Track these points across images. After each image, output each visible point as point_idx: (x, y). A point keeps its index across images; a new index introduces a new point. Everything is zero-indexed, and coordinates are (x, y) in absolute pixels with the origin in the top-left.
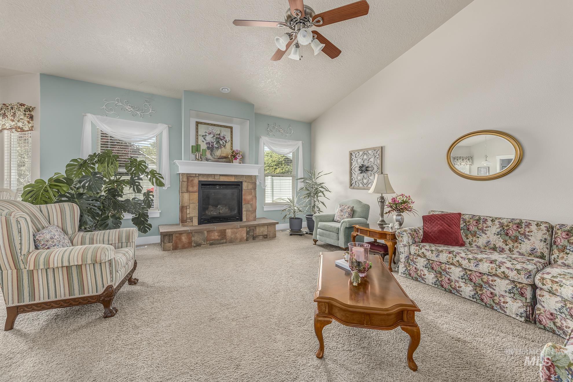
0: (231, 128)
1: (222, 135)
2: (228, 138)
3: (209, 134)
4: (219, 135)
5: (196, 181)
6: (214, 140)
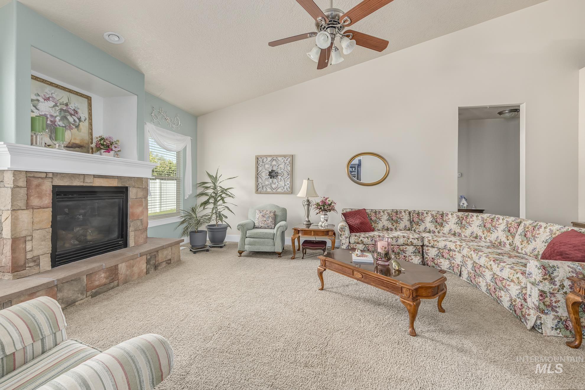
0: (89, 99)
1: (72, 106)
2: (83, 114)
3: (45, 100)
4: (67, 105)
5: (47, 187)
6: (55, 113)
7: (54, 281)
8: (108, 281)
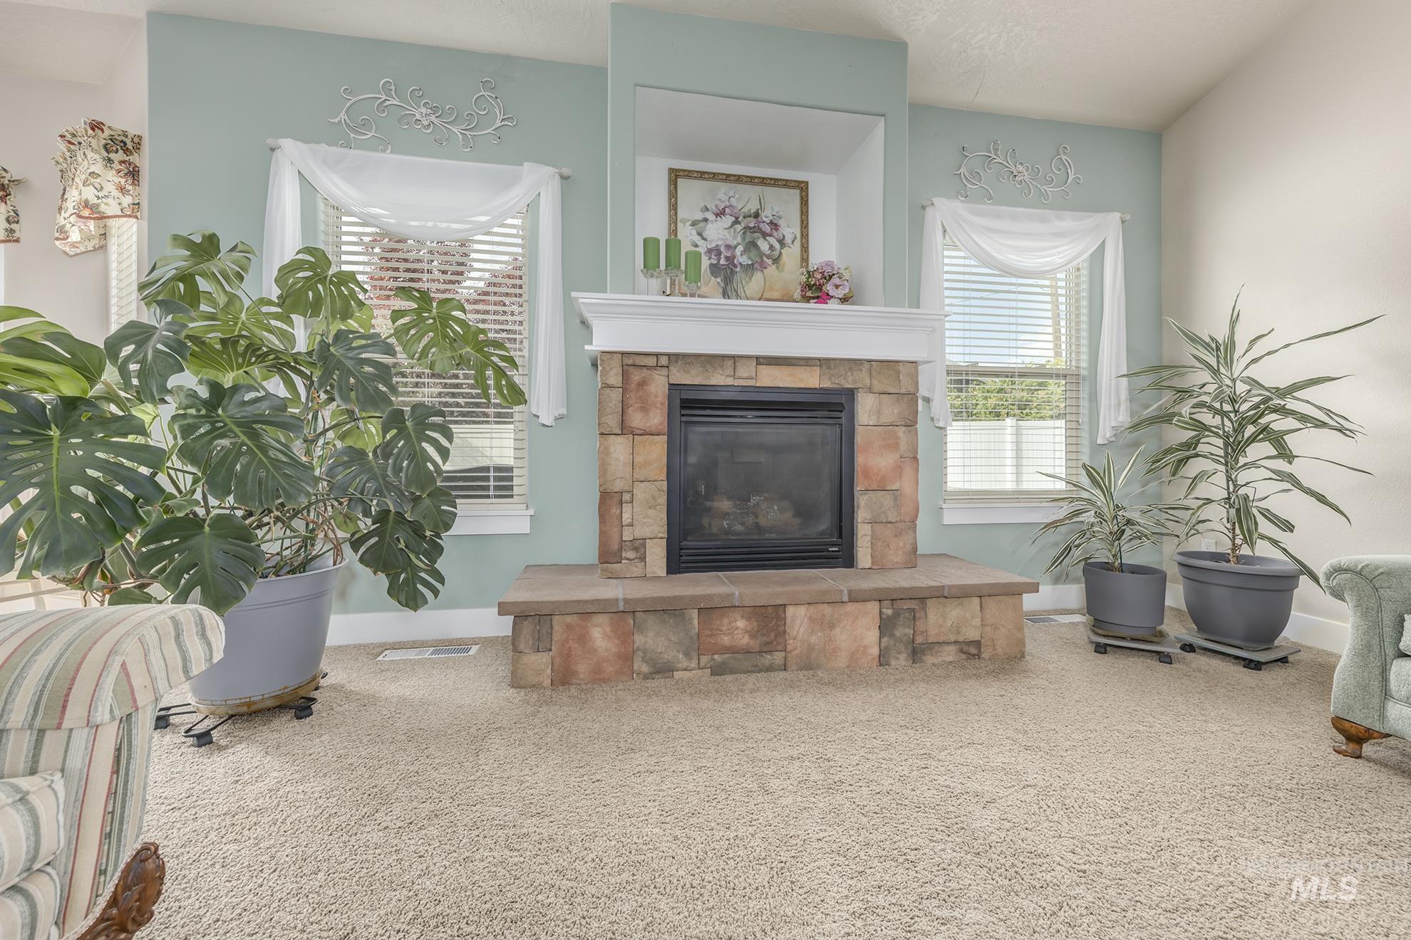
0: (803, 187)
1: (766, 216)
2: (790, 226)
3: (717, 215)
4: (756, 215)
5: (658, 386)
6: (735, 238)
7: (617, 600)
8: (755, 644)
